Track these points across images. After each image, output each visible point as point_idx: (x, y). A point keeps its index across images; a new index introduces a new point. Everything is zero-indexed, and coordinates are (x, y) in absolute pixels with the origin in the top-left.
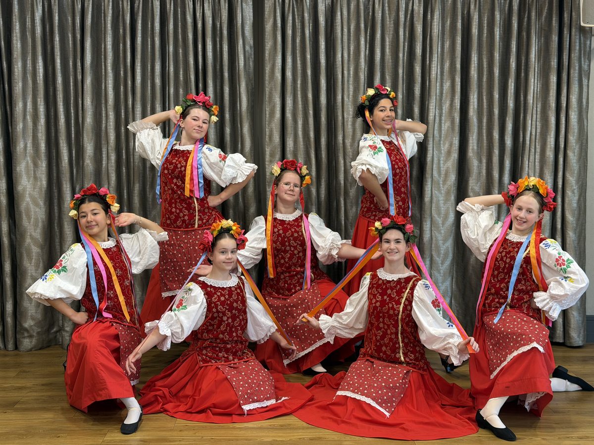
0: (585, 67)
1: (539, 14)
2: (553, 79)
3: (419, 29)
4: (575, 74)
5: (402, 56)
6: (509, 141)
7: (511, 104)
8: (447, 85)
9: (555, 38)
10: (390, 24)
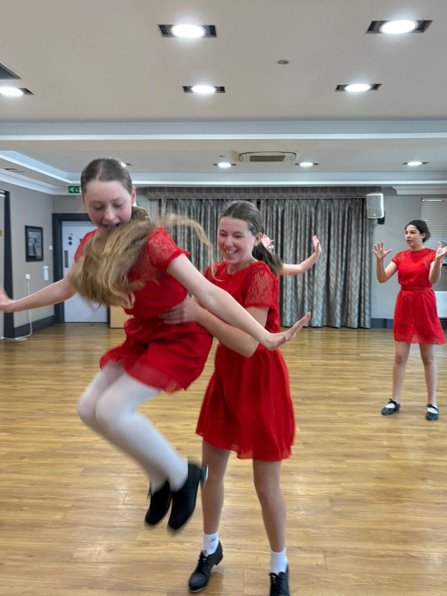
0: (371, 230)
1: (355, 212)
2: (360, 235)
3: (313, 218)
4: (367, 233)
5: (308, 227)
6: (344, 256)
7: (345, 243)
8: (323, 237)
9: (361, 221)
10: (303, 216)
